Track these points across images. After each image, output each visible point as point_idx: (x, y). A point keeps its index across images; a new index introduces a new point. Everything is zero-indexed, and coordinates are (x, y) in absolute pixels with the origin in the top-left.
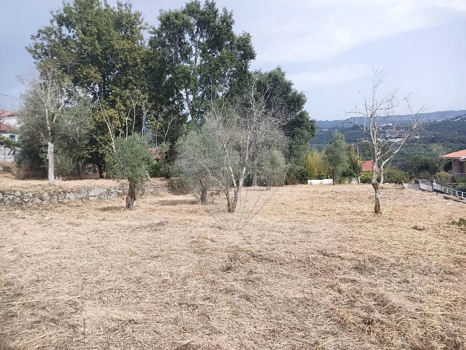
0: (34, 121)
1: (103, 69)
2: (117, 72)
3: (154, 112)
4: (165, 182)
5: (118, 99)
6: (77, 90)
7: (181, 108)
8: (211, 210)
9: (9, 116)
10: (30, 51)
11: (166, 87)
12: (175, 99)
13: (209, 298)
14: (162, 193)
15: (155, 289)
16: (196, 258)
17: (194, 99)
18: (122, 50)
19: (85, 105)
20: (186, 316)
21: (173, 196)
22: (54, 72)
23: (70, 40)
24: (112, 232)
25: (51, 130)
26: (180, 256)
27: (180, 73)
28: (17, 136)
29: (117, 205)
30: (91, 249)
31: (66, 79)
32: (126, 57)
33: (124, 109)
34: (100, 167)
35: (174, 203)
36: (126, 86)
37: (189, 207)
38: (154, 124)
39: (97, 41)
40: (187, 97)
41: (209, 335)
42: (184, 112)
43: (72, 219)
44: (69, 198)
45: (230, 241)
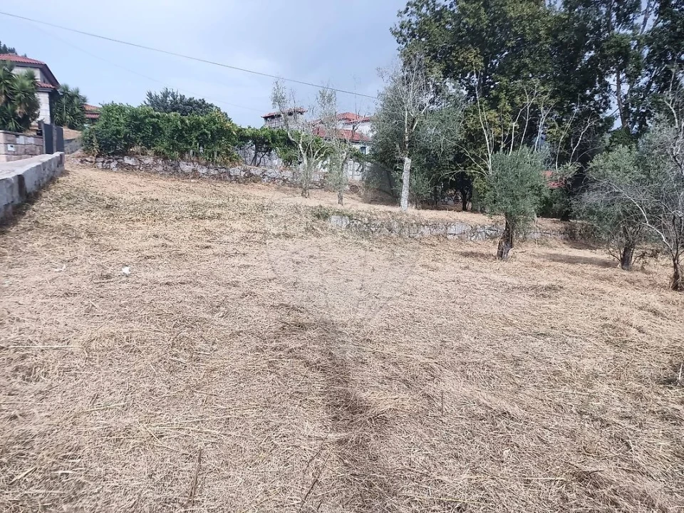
0: (391, 128)
1: (487, 50)
2: (506, 53)
3: (556, 114)
4: (560, 226)
5: (502, 95)
6: (447, 84)
7: (604, 106)
8: (639, 281)
9: (363, 122)
10: (395, 33)
11: (583, 71)
12: (596, 92)
13: (630, 418)
14: (552, 242)
15: (542, 380)
16: (611, 352)
17: (631, 91)
18: (518, 19)
19: (456, 105)
20: (589, 432)
21: (570, 249)
22: (420, 59)
23: (446, 11)
24: (478, 286)
25: (409, 141)
26: (583, 343)
27: (612, 47)
28: (368, 148)
29: (484, 251)
30: (452, 304)
31: (435, 69)
32: (524, 29)
33: (510, 110)
34: (464, 195)
35: (572, 260)
36: (517, 75)
37: (599, 271)
38: (555, 134)
39: (483, 8)
40: (619, 87)
41: (628, 471)
42: (609, 113)
43: (427, 260)
44: (422, 233)
45: (675, 337)
